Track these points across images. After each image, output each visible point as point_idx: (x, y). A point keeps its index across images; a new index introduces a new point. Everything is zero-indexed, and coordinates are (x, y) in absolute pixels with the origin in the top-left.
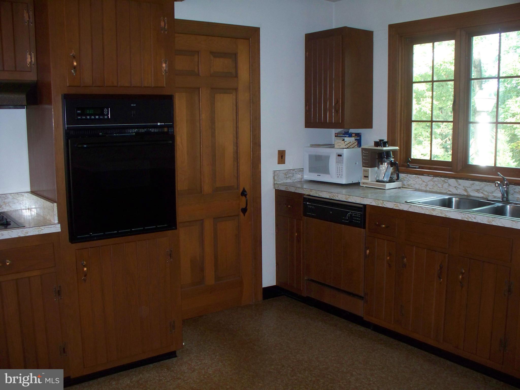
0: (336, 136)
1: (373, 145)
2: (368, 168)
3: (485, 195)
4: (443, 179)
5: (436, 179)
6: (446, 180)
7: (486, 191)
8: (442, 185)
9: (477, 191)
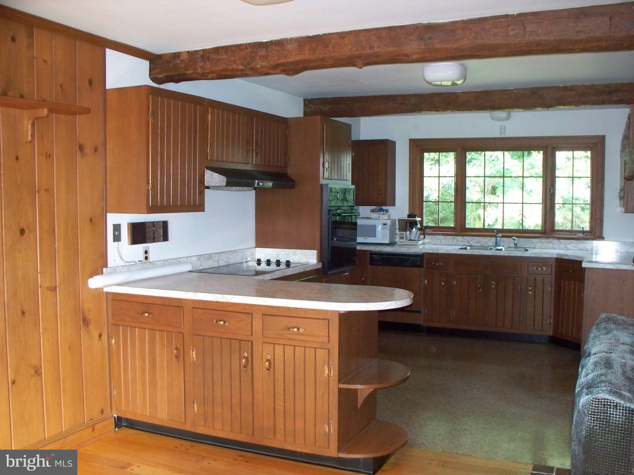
0: (371, 212)
1: (407, 217)
2: (403, 232)
3: (481, 244)
4: (453, 237)
5: (448, 237)
6: (456, 237)
7: (482, 242)
8: (452, 241)
9: (477, 242)
